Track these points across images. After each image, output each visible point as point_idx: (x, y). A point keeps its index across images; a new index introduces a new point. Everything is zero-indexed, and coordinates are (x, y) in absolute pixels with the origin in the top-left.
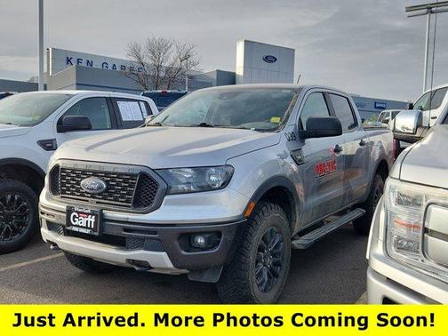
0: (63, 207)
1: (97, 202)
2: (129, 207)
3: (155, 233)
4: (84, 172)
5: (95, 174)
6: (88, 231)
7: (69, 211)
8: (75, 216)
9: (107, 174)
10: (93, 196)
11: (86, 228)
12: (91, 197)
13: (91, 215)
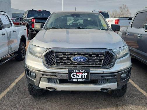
0: (67, 71)
1: (82, 66)
2: (101, 66)
3: (115, 76)
4: (71, 53)
5: (79, 54)
6: (84, 80)
7: (70, 72)
8: (74, 74)
9: (86, 53)
10: (79, 64)
11: (82, 78)
12: (78, 64)
13: (85, 73)
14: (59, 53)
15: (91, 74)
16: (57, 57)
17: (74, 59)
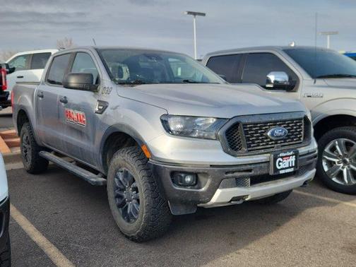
8: (280, 162)
12: (275, 143)
13: (292, 155)
14: (248, 126)
15: (300, 156)
16: (246, 133)
17: (272, 134)
